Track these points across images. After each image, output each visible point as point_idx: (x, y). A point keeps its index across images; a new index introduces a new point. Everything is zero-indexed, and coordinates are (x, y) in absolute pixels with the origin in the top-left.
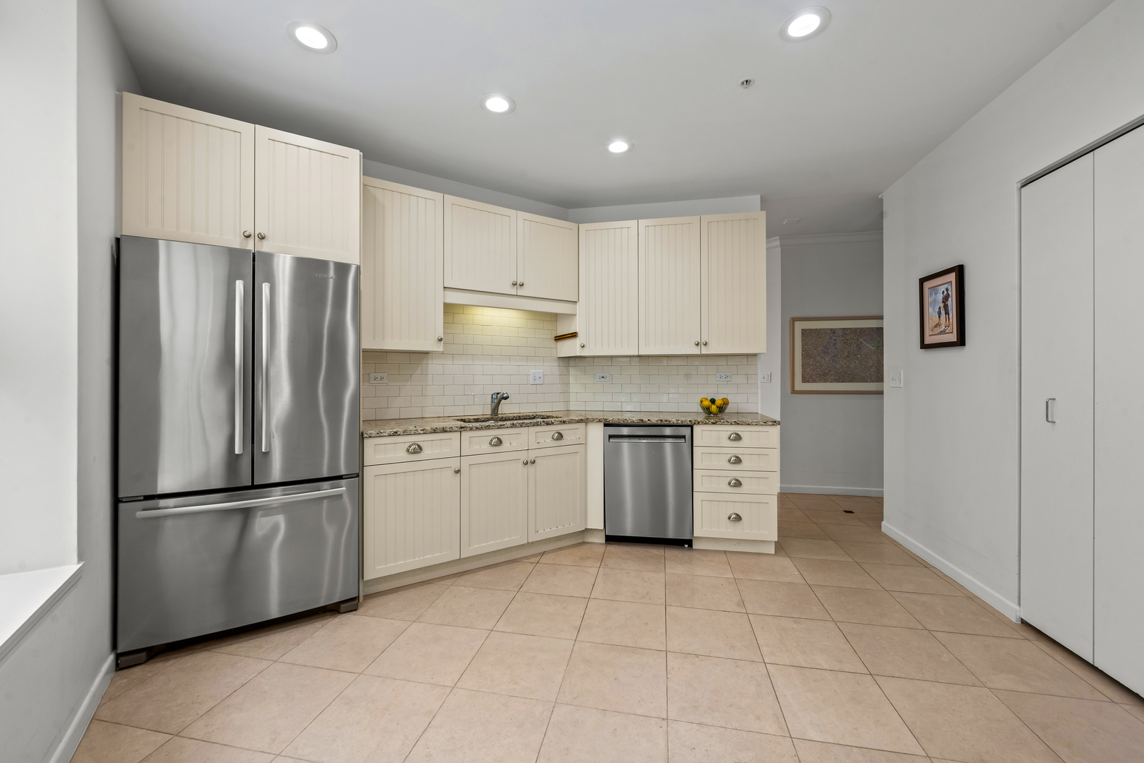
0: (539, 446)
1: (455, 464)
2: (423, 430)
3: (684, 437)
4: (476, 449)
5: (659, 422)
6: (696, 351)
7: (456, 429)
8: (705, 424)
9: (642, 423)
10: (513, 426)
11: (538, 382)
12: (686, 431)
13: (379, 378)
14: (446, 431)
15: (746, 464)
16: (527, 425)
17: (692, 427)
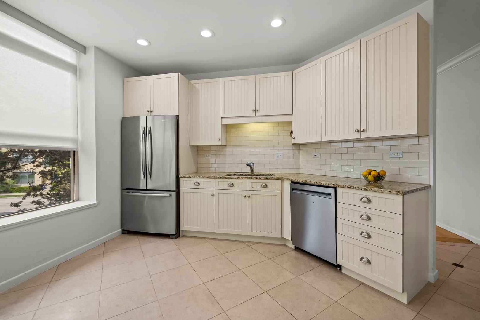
0: (253, 189)
1: (212, 192)
2: (199, 177)
3: (330, 195)
4: (221, 187)
5: (315, 183)
6: (357, 136)
7: (212, 177)
8: (343, 187)
9: (306, 183)
10: (238, 178)
11: (280, 157)
12: (331, 191)
13: (208, 156)
14: (208, 178)
15: (374, 221)
16: (246, 178)
17: (335, 189)
